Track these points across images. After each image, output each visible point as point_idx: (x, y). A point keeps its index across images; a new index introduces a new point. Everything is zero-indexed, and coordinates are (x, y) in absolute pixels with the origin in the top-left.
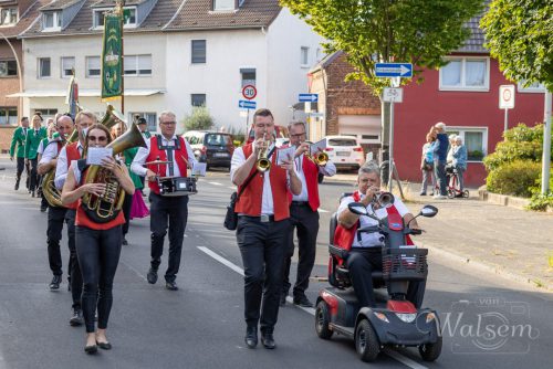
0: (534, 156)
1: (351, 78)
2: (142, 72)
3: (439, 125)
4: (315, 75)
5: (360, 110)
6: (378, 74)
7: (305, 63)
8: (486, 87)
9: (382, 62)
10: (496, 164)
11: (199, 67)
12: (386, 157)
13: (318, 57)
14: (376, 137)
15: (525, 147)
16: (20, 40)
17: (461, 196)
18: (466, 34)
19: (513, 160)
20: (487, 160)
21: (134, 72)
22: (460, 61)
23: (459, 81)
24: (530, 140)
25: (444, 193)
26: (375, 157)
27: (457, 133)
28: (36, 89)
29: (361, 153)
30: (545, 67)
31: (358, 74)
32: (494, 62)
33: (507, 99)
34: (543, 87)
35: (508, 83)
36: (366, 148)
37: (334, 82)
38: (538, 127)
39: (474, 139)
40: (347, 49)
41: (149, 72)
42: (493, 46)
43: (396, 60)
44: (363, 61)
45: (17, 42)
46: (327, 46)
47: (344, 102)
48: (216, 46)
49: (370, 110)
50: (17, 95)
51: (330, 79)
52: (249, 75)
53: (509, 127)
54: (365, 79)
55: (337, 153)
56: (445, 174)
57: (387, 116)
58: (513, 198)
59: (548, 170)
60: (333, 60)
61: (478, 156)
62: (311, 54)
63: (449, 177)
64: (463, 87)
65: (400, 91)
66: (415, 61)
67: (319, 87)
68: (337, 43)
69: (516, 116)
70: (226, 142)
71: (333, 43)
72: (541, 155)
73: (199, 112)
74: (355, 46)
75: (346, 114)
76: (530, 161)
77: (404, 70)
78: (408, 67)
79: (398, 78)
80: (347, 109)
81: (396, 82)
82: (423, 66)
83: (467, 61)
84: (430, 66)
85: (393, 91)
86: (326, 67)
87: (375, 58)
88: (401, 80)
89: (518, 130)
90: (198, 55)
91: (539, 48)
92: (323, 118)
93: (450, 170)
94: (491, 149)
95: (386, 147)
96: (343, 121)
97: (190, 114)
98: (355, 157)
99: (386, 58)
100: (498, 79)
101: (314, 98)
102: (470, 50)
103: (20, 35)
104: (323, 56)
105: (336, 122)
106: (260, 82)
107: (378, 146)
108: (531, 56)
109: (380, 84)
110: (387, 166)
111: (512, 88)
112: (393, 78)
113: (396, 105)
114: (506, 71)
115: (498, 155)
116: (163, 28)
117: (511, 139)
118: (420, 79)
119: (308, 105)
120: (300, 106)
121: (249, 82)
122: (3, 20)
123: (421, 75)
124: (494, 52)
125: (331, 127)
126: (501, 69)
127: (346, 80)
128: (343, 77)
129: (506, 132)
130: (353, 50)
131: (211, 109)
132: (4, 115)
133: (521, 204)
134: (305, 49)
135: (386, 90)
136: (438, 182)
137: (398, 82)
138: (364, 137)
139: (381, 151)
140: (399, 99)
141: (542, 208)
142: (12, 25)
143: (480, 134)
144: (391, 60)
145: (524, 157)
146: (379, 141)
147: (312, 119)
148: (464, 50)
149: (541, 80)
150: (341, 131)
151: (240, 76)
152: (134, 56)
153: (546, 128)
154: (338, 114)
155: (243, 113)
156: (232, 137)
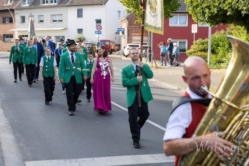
0: (205, 50)
1: (137, 22)
2: (59, 21)
3: (169, 39)
4: (123, 21)
5: (140, 34)
7: (120, 17)
8: (186, 25)
10: (191, 54)
11: (80, 19)
12: (150, 51)
13: (124, 14)
14: (146, 44)
15: (201, 47)
16: (14, 10)
17: (178, 65)
18: (179, 5)
19: (197, 52)
20: (187, 52)
21: (56, 21)
22: (177, 15)
23: (177, 23)
24: (203, 44)
25: (172, 64)
26: (146, 51)
28: (20, 28)
30: (209, 17)
31: (139, 21)
32: (190, 16)
33: (194, 29)
34: (208, 25)
35: (195, 23)
38: (206, 40)
39: (183, 44)
40: (135, 12)
41: (62, 21)
42: (190, 10)
45: (12, 10)
46: (128, 11)
47: (134, 31)
48: (86, 11)
50: (13, 30)
51: (129, 23)
52: (99, 21)
53: (196, 40)
56: (172, 57)
57: (150, 36)
59: (210, 56)
60: (130, 16)
61: (184, 50)
62: (122, 13)
63: (173, 59)
64: (178, 25)
67: (125, 26)
68: (131, 9)
69: (198, 36)
70: (91, 47)
71: (130, 9)
72: (207, 49)
73: (80, 36)
74: (138, 10)
75: (135, 35)
76: (203, 52)
80: (137, 34)
83: (180, 15)
84: (167, 17)
86: (127, 18)
89: (199, 40)
90: (80, 14)
91: (207, 10)
92: (126, 37)
93: (174, 56)
94: (189, 48)
95: (150, 48)
96: (134, 38)
97: (77, 36)
100: (191, 22)
101: (123, 30)
102: (180, 11)
103: (13, 8)
104: (126, 14)
105: (131, 39)
106: (103, 24)
107: (147, 47)
108: (204, 14)
110: (150, 55)
111: (196, 25)
115: (192, 50)
116: (67, 5)
117: (196, 44)
119: (121, 32)
120: (118, 33)
121: (99, 24)
122: (7, 2)
124: (190, 12)
125: (129, 40)
126: (193, 18)
128: (134, 22)
129: (194, 42)
130: (137, 12)
131: (85, 34)
132: (8, 37)
134: (119, 12)
136: (170, 61)
139: (148, 49)
142: (11, 4)
143: (185, 42)
145: (201, 51)
146: (148, 45)
147: (122, 37)
148: (178, 11)
149: (208, 22)
150: (133, 42)
151: (95, 22)
152: (56, 15)
153: (209, 40)
154: (132, 36)
155: (97, 36)
156: (93, 45)
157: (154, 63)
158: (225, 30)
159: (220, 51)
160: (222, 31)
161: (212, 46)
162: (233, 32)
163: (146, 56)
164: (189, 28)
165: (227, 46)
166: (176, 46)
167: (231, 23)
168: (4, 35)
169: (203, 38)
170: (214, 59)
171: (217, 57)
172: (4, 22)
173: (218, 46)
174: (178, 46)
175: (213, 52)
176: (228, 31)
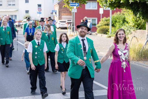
0: (108, 25)
1: (64, 6)
2: (13, 5)
3: (86, 17)
4: (56, 6)
5: (67, 14)
6: (71, 6)
7: (53, 2)
8: (96, 9)
9: (72, 3)
10: (99, 27)
11: (27, 3)
12: (73, 25)
13: (56, 1)
14: (71, 21)
17: (91, 34)
19: (103, 26)
20: (97, 26)
21: (11, 5)
22: (90, 2)
23: (90, 7)
24: (107, 21)
26: (70, 25)
27: (90, 19)
29: (67, 24)
30: (110, 4)
31: (66, 5)
32: (98, 3)
33: (101, 11)
34: (110, 9)
35: (101, 7)
36: (68, 23)
37: (60, 7)
41: (14, 5)
43: (75, 2)
44: (67, 2)
47: (63, 12)
49: (69, 14)
51: (59, 7)
53: (102, 18)
54: (68, 7)
55: (62, 25)
57: (73, 15)
58: (103, 35)
59: (111, 28)
60: (60, 2)
61: (95, 25)
64: (91, 8)
65: (76, 10)
66: (79, 2)
67: (57, 8)
69: (103, 16)
70: (34, 22)
73: (27, 15)
75: (63, 15)
76: (107, 26)
77: (77, 5)
78: (78, 4)
79: (76, 6)
80: (65, 14)
81: (75, 7)
82: (82, 4)
83: (92, 2)
84: (83, 4)
85: (74, 10)
86: (59, 4)
87: (70, 2)
88: (77, 7)
89: (105, 18)
90: (27, 1)
92: (58, 16)
94: (98, 23)
95: (73, 23)
96: (63, 17)
97: (25, 15)
98: (66, 25)
99: (73, 2)
100: (99, 7)
101: (55, 11)
104: (58, 1)
105: (61, 17)
106: (42, 7)
107: (71, 23)
108: (106, 2)
109: (71, 8)
110: (73, 27)
111: (102, 9)
112: (74, 6)
113: (75, 13)
114: (101, 5)
115: (99, 24)
117: (102, 21)
118: (81, 7)
119: (54, 13)
120: (52, 13)
121: (40, 7)
123: (81, 6)
124: (98, 0)
125: (60, 18)
126: (99, 4)
127: (63, 7)
128: (63, 6)
129: (101, 19)
131: (30, 14)
133: (105, 36)
135: (73, 9)
137: (76, 7)
138: (68, 20)
139: (72, 24)
140: (76, 11)
141: (110, 37)
143: (95, 20)
144: (74, 2)
145: (106, 25)
146: (72, 21)
147: (55, 16)
149: (109, 7)
150: (62, 19)
151: (37, 6)
152: (11, 1)
153: (110, 18)
154: (61, 15)
155: (38, 15)
156: (36, 21)
157: (76, 33)
158: (120, 12)
159: (117, 25)
160: (119, 13)
161: (112, 22)
162: (125, 13)
163: (70, 29)
164: (98, 10)
165: (121, 22)
166: (90, 22)
167: (123, 7)
169: (107, 17)
170: (113, 30)
171: (115, 29)
173: (116, 22)
174: (91, 22)
175: (113, 26)
176: (122, 12)
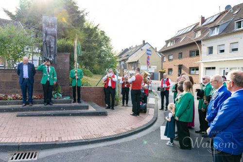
45: (199, 42)
50: (199, 62)
103: (200, 39)
132: (194, 70)
142: (198, 37)
168: (190, 68)
172: (191, 56)
